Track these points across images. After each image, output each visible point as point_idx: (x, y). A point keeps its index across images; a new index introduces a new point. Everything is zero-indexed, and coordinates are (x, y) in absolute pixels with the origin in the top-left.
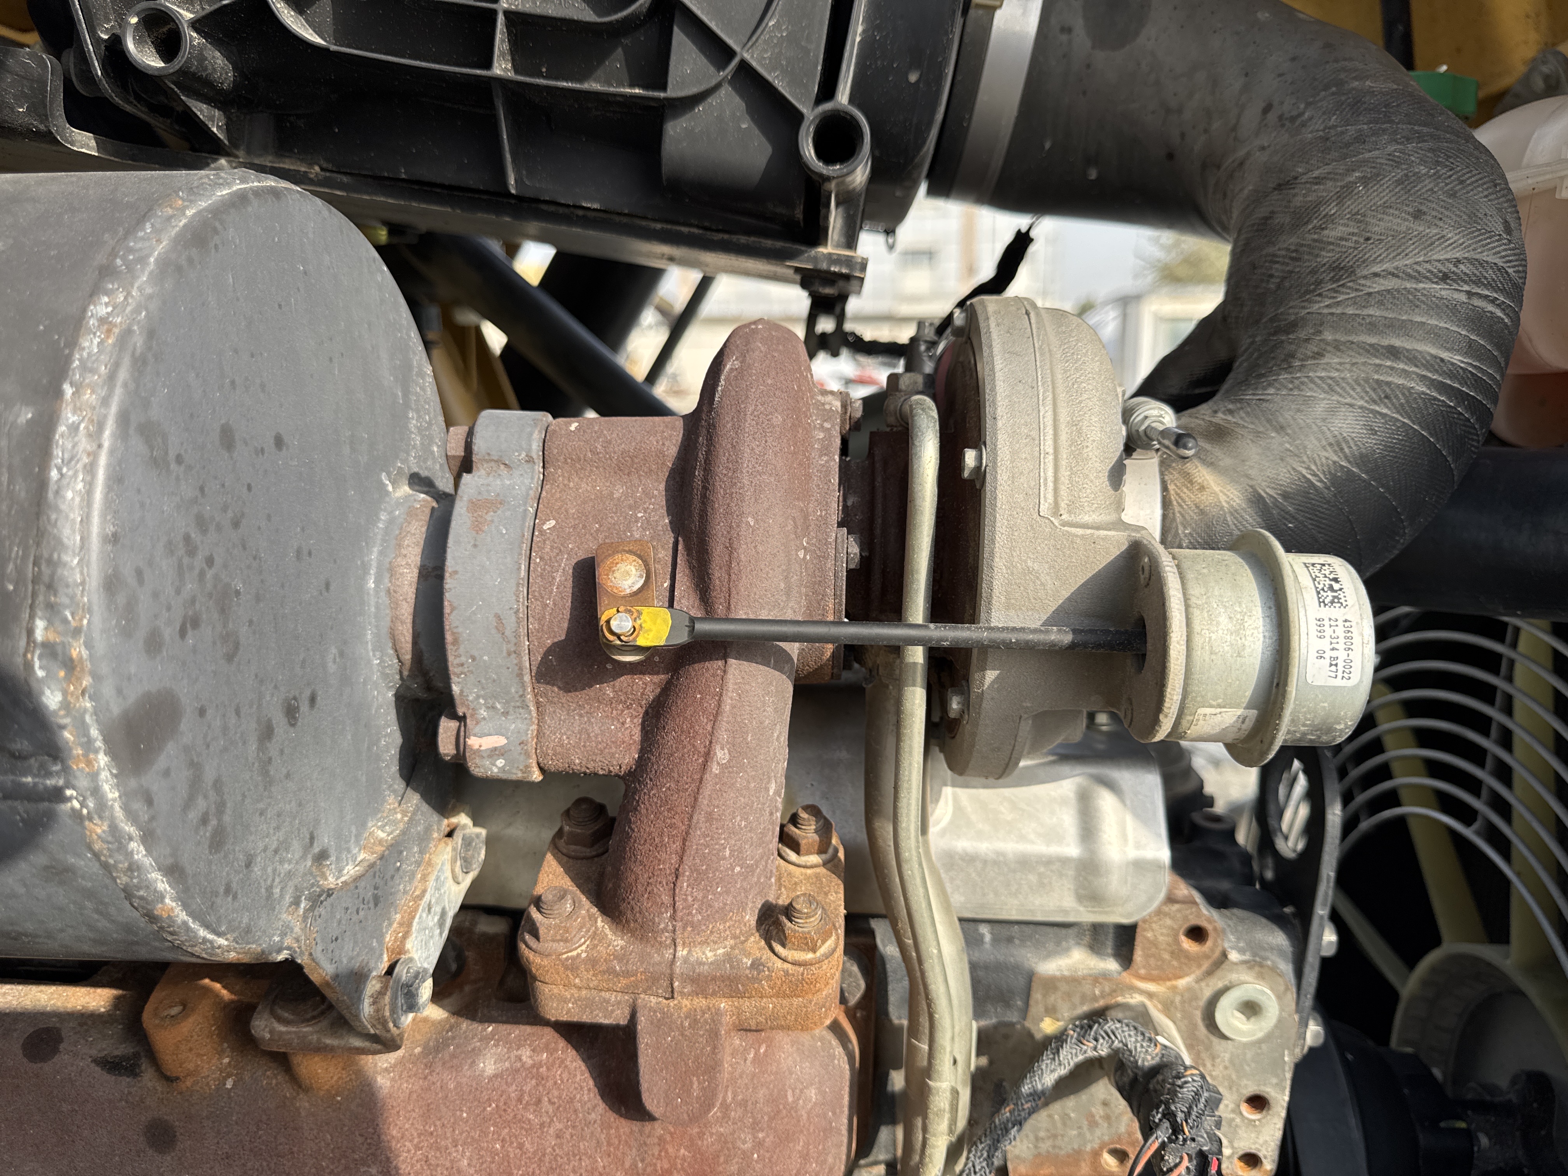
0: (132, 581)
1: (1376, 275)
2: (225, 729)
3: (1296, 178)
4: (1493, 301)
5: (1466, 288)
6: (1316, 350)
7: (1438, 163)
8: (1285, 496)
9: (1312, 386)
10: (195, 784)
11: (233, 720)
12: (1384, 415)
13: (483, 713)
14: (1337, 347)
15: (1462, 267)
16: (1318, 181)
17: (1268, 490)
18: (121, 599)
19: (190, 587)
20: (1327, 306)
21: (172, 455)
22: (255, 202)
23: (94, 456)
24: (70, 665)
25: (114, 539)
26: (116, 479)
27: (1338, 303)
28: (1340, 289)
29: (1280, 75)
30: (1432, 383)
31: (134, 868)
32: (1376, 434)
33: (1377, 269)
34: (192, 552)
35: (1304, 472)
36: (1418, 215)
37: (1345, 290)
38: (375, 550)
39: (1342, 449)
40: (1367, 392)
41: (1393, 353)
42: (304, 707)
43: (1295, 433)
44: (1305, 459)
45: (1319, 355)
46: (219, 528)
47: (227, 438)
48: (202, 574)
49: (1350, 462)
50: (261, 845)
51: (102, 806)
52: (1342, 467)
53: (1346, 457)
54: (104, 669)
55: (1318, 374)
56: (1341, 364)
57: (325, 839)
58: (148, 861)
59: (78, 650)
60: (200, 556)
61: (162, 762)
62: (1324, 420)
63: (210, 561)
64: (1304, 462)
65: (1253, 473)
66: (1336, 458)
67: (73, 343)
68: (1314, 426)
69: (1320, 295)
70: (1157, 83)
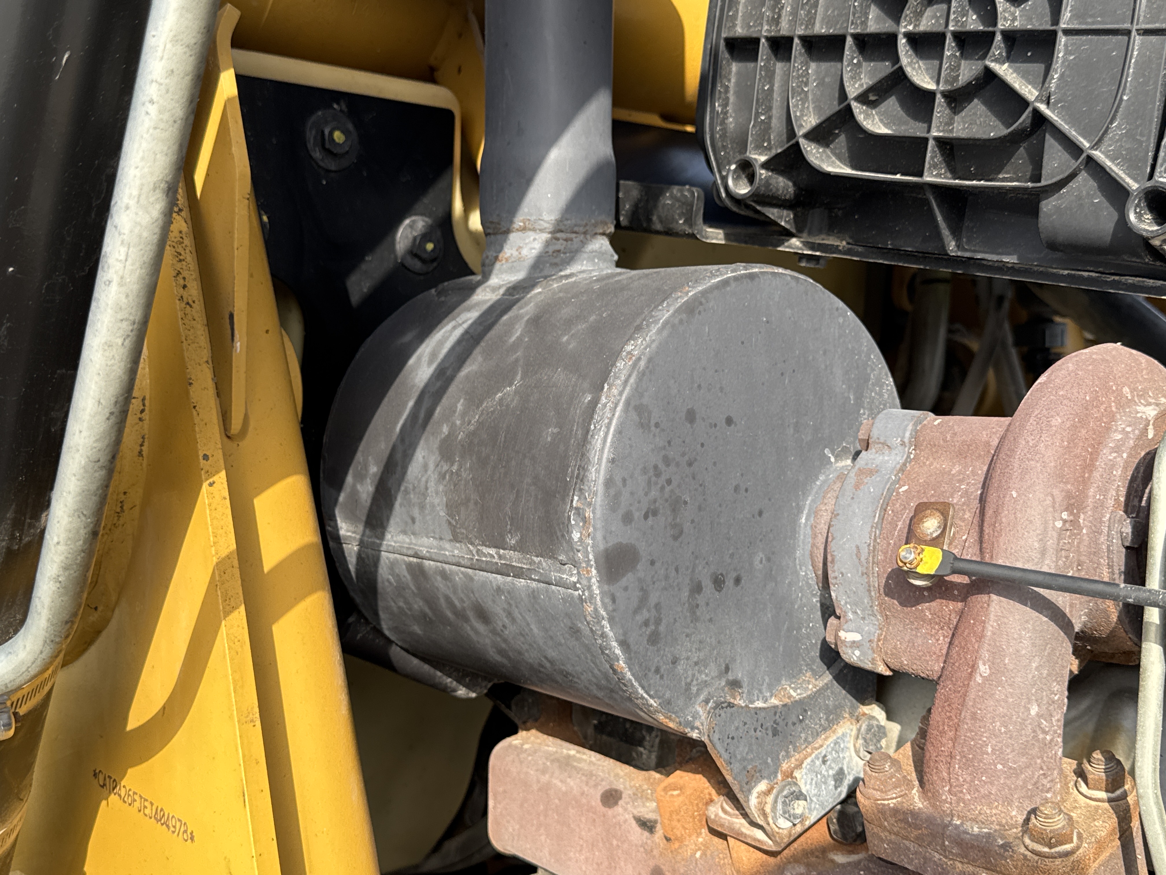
0: (619, 483)
2: (667, 577)
10: (643, 600)
11: (673, 574)
13: (850, 615)
18: (612, 492)
19: (654, 493)
21: (653, 422)
22: (733, 285)
23: (611, 420)
24: (585, 520)
25: (613, 461)
26: (619, 432)
31: (603, 635)
34: (658, 474)
38: (810, 498)
42: (730, 583)
46: (678, 465)
47: (691, 416)
48: (662, 488)
50: (684, 655)
51: (592, 597)
54: (599, 526)
57: (738, 673)
58: (611, 634)
59: (588, 513)
60: (663, 478)
61: (624, 582)
63: (669, 482)
67: (614, 365)
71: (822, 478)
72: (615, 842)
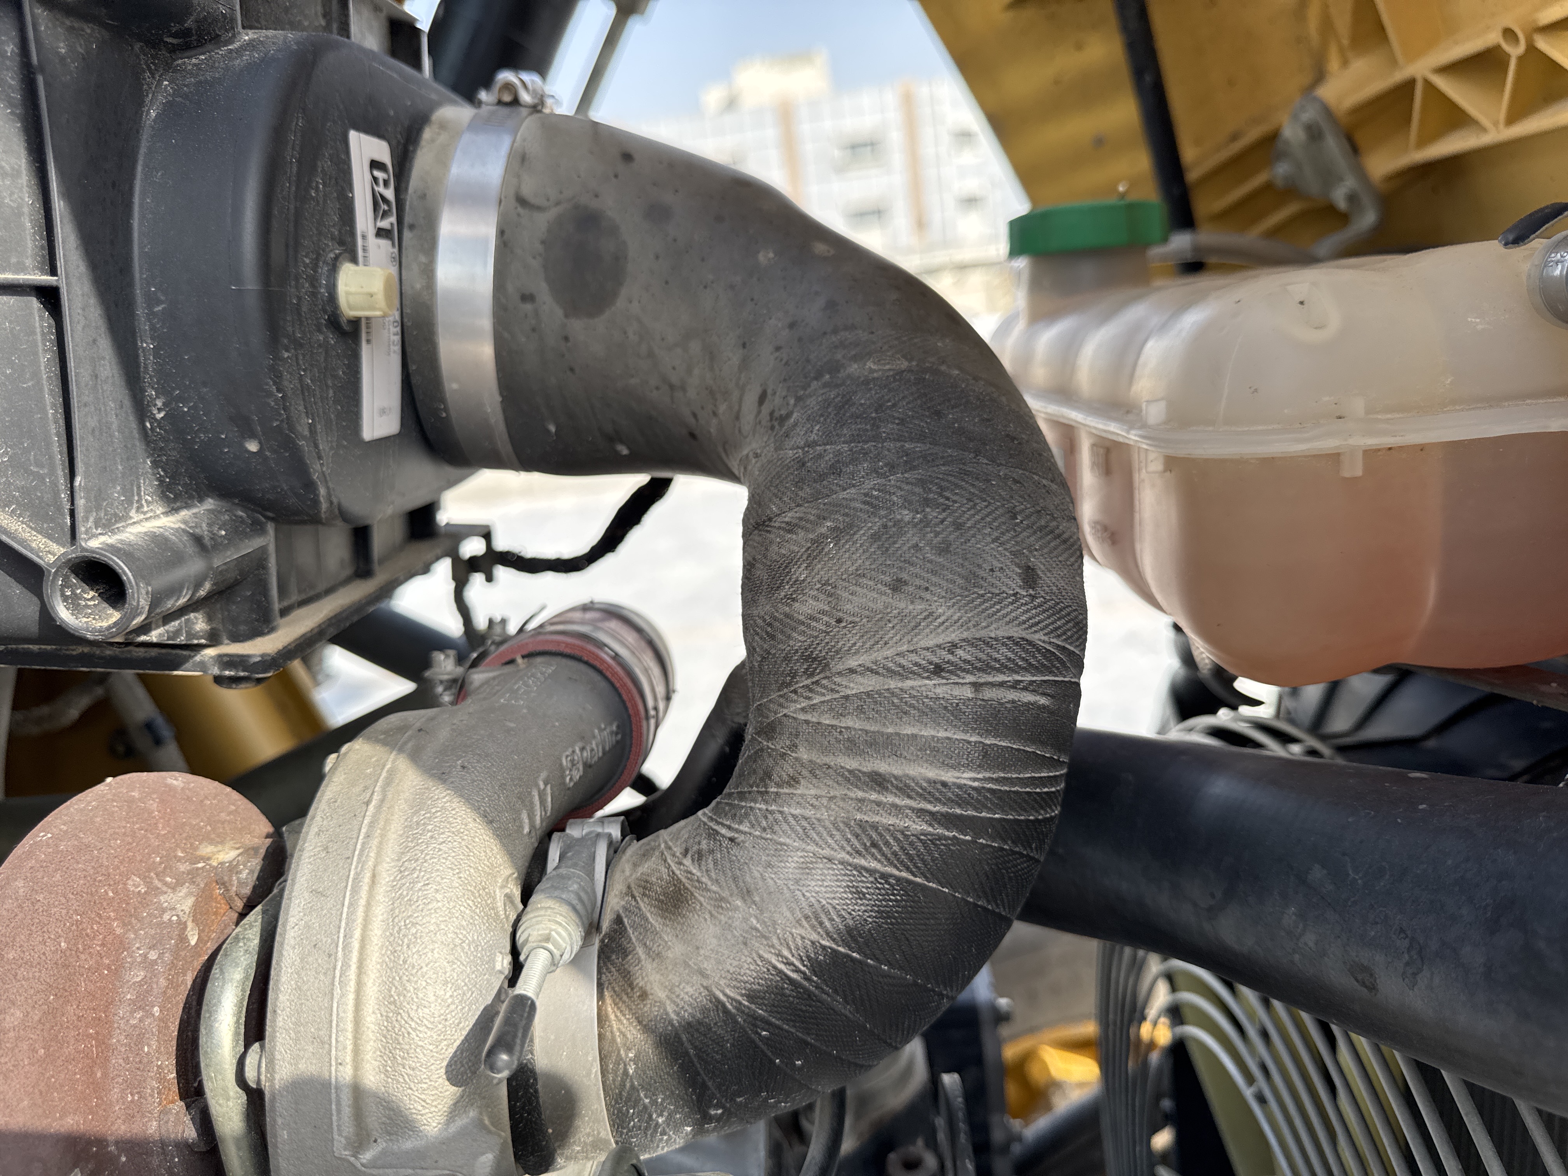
1: (852, 671)
3: (770, 520)
4: (1015, 685)
5: (970, 678)
6: (791, 771)
7: (927, 502)
8: (752, 996)
9: (785, 827)
12: (871, 872)
14: (815, 771)
15: (960, 652)
16: (791, 528)
17: (728, 991)
20: (803, 709)
27: (813, 707)
28: (814, 687)
29: (778, 349)
30: (935, 818)
32: (866, 898)
33: (853, 663)
35: (774, 960)
36: (897, 586)
37: (819, 689)
39: (821, 924)
40: (848, 841)
41: (879, 781)
43: (763, 900)
44: (775, 941)
45: (793, 781)
49: (834, 940)
52: (824, 948)
53: (828, 933)
55: (793, 811)
56: (817, 797)
62: (797, 881)
64: (773, 946)
65: (707, 966)
66: (814, 937)
68: (785, 891)
69: (795, 692)
70: (651, 354)
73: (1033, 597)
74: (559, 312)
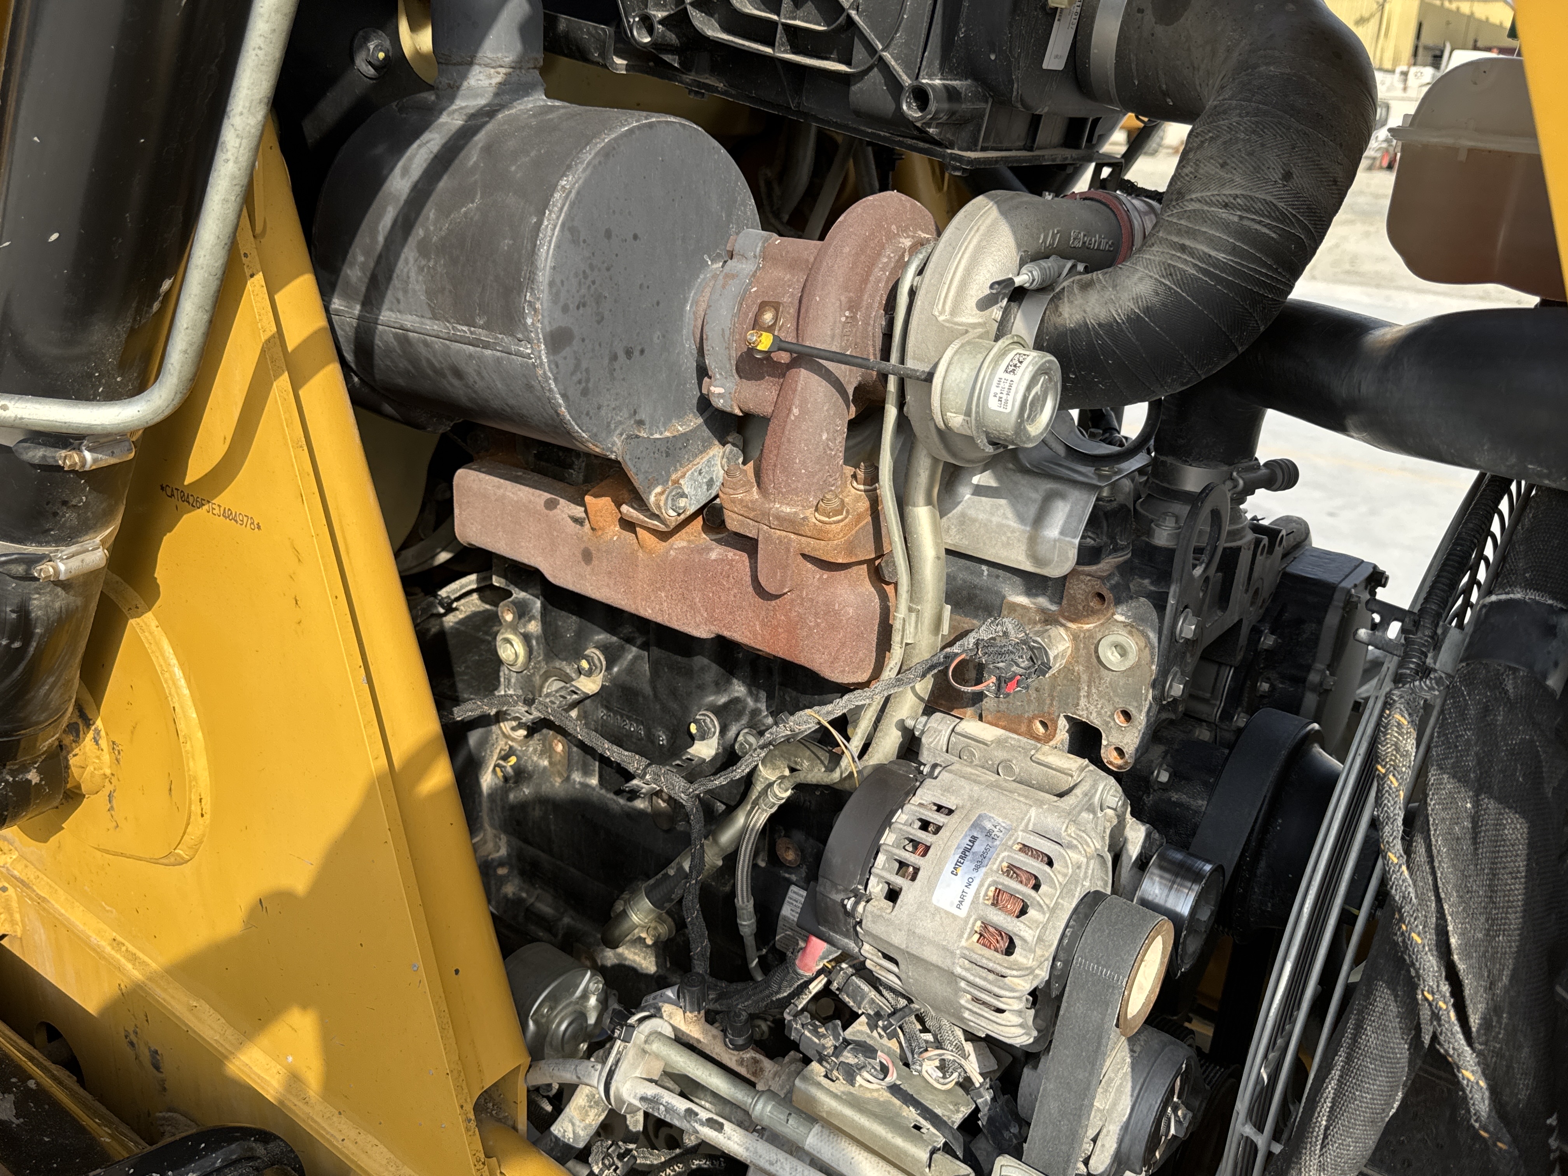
0: (559, 284)
1: (1192, 200)
2: (593, 350)
4: (1260, 222)
5: (1239, 213)
7: (1254, 132)
8: (1100, 324)
10: (577, 366)
11: (597, 347)
12: (1165, 285)
13: (718, 376)
14: (1161, 241)
15: (1238, 200)
17: (1091, 320)
18: (554, 291)
19: (583, 291)
21: (581, 239)
23: (552, 237)
24: (535, 310)
25: (554, 268)
26: (558, 247)
27: (1172, 215)
29: (1240, 54)
30: (1201, 270)
31: (550, 390)
32: (1159, 296)
33: (1193, 196)
34: (586, 277)
35: (1114, 312)
36: (1222, 166)
37: (1177, 208)
38: (693, 292)
39: (1138, 302)
40: (1161, 271)
41: (1183, 248)
42: (637, 353)
43: (1120, 289)
44: (1118, 305)
46: (599, 270)
47: (608, 234)
48: (589, 287)
49: (1140, 310)
50: (606, 403)
51: (542, 363)
52: (1135, 313)
53: (1139, 307)
54: (546, 314)
57: (643, 415)
58: (555, 389)
59: (538, 305)
60: (590, 279)
61: (564, 353)
62: (1136, 284)
63: (594, 282)
64: (1116, 307)
65: (1088, 309)
66: (1133, 307)
67: (552, 195)
68: (1130, 287)
70: (1189, 49)
71: (702, 276)
72: (555, 534)
73: (1285, 186)
74: (1153, 20)
